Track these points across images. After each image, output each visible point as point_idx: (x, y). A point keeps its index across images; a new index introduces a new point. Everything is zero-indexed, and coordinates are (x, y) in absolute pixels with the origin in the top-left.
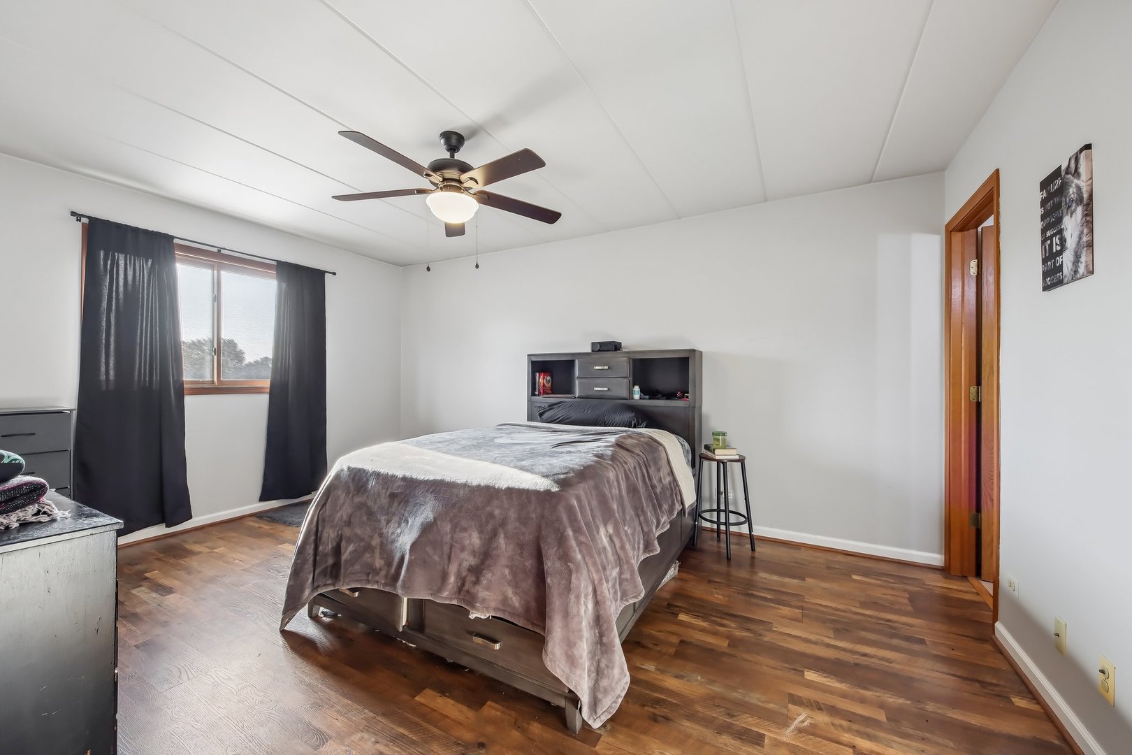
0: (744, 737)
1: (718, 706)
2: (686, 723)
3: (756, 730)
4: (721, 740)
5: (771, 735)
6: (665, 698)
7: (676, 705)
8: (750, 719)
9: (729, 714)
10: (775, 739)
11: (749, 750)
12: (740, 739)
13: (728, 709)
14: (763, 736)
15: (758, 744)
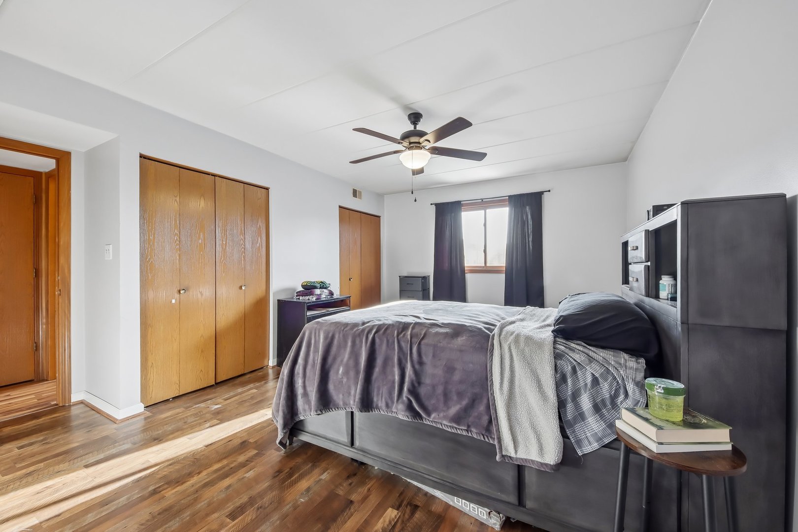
0: (239, 509)
1: (271, 503)
2: (267, 484)
3: (240, 518)
4: (245, 497)
5: (230, 525)
6: (292, 479)
7: (283, 483)
8: (250, 518)
9: (261, 507)
10: (226, 526)
11: (230, 508)
12: (239, 507)
13: (265, 508)
14: (233, 520)
15: (230, 515)
